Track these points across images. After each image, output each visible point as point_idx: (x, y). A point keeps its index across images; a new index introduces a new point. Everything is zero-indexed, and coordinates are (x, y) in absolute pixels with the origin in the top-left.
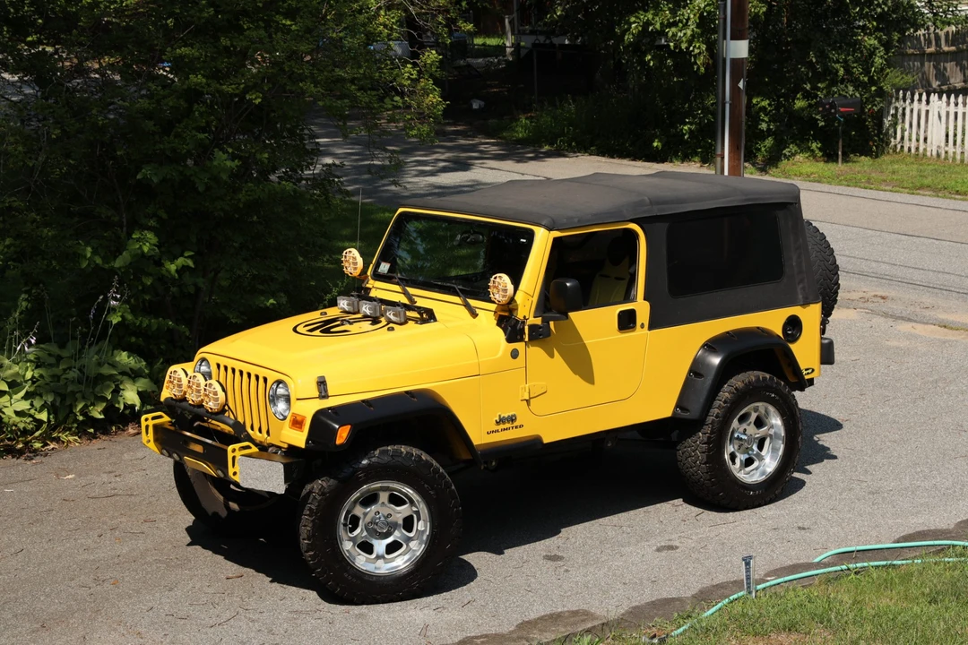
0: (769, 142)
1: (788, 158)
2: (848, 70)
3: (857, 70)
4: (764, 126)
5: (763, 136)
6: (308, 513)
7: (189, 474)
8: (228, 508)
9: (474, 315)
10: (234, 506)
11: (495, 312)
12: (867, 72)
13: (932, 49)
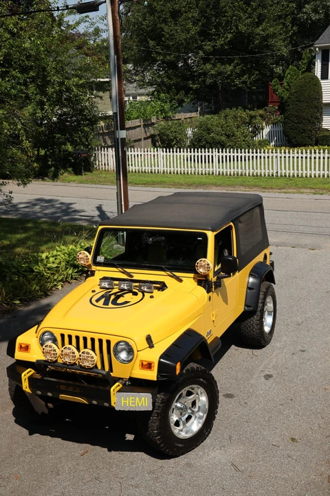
0: (53, 169)
1: (62, 175)
2: (81, 141)
3: (84, 140)
4: (50, 163)
5: (50, 167)
8: (47, 406)
9: (181, 281)
10: (50, 405)
11: (194, 278)
12: (87, 141)
13: (101, 132)
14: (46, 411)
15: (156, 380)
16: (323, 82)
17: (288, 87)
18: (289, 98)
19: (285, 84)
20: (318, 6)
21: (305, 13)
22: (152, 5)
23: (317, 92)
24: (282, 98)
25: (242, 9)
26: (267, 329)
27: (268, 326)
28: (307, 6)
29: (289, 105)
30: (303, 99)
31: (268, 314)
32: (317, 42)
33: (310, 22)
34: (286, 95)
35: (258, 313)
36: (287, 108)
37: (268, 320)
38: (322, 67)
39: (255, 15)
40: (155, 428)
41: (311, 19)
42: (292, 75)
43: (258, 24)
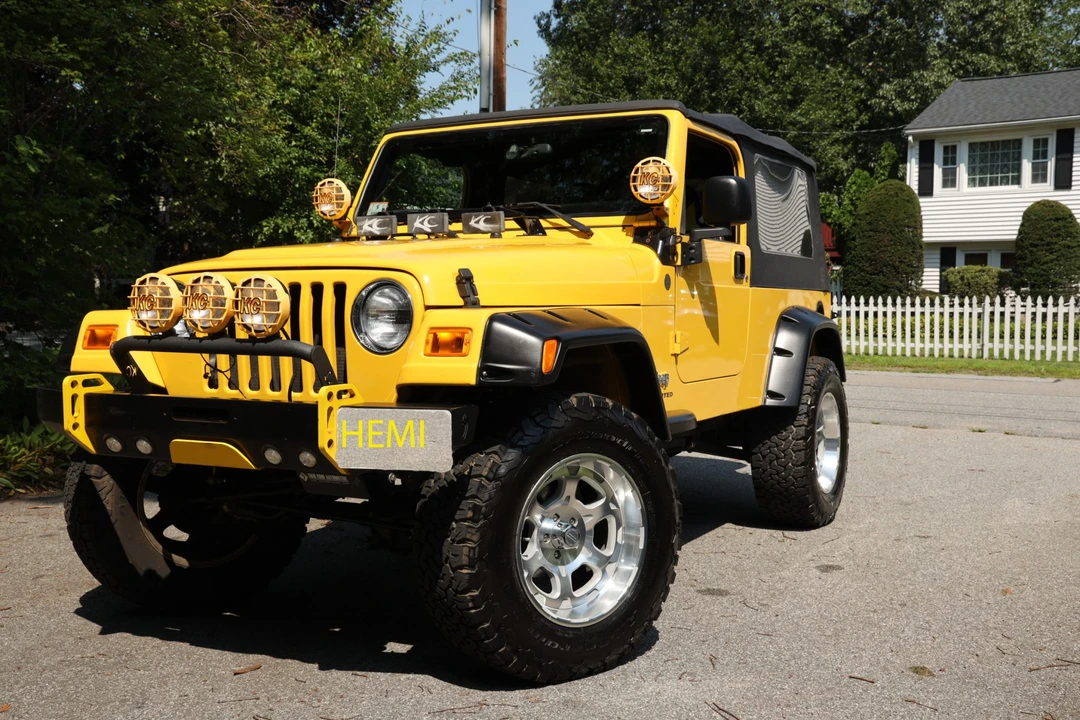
6: (470, 514)
7: (108, 508)
8: (170, 563)
9: (587, 236)
10: (181, 561)
11: (624, 227)
14: (164, 571)
15: (472, 380)
16: (923, 201)
17: (850, 208)
18: (854, 225)
19: (846, 202)
20: (908, 88)
21: (883, 97)
22: (590, 65)
23: (912, 216)
24: (840, 225)
25: (763, 77)
26: (825, 483)
27: (827, 475)
28: (886, 86)
29: (854, 239)
30: (883, 227)
31: (828, 448)
32: (908, 126)
33: (891, 114)
34: (847, 222)
35: (803, 420)
36: (851, 244)
37: (827, 462)
38: (920, 172)
39: (788, 87)
40: (465, 560)
41: (894, 109)
42: (859, 186)
43: (793, 105)
